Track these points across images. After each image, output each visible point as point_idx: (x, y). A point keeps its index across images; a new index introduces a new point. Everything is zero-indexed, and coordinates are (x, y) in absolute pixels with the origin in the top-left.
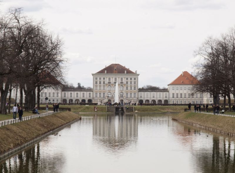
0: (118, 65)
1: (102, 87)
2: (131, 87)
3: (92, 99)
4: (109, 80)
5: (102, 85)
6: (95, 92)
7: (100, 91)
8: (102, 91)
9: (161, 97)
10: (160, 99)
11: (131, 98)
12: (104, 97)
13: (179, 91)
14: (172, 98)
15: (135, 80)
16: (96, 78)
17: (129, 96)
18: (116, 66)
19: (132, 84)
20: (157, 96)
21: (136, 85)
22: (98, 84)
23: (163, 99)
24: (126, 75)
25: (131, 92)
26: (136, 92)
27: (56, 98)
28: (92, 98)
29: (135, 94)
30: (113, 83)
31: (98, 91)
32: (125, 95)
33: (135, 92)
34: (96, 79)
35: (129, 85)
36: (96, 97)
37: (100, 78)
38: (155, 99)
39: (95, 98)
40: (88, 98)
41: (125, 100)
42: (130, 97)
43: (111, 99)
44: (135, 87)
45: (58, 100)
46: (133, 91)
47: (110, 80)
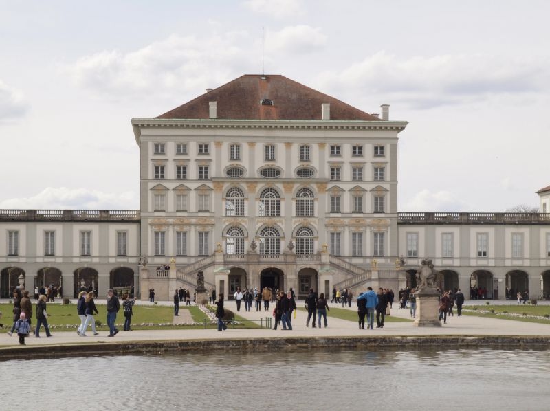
0: (279, 78)
1: (193, 196)
2: (360, 198)
3: (133, 268)
4: (232, 159)
5: (193, 186)
6: (152, 225)
7: (181, 223)
8: (194, 221)
10: (518, 264)
11: (355, 261)
12: (202, 255)
16: (157, 146)
17: (346, 250)
18: (269, 85)
19: (360, 180)
21: (387, 186)
22: (171, 181)
24: (326, 138)
25: (357, 226)
26: (386, 226)
28: (134, 260)
29: (379, 235)
30: (257, 175)
31: (171, 220)
32: (321, 242)
33: (378, 226)
34: (157, 153)
35: (347, 187)
36: (157, 256)
37: (179, 146)
39: (150, 260)
40: (112, 260)
41: (327, 273)
42: (354, 256)
43: (244, 267)
44: (382, 198)
46: (368, 221)
47: (238, 159)
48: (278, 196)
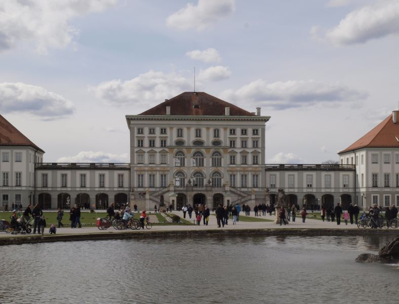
1: (158, 156)
2: (246, 157)
3: (127, 193)
4: (178, 136)
6: (136, 171)
7: (152, 170)
8: (158, 169)
9: (333, 186)
10: (328, 191)
11: (243, 190)
12: (163, 187)
13: (393, 168)
14: (370, 190)
15: (257, 134)
16: (139, 129)
17: (238, 183)
18: (198, 97)
20: (319, 181)
21: (259, 150)
22: (146, 149)
23: (337, 190)
24: (227, 125)
25: (244, 171)
26: (260, 171)
27: (14, 188)
28: (127, 189)
29: (255, 176)
30: (191, 145)
31: (146, 169)
32: (225, 180)
33: (255, 171)
34: (139, 133)
35: (238, 151)
36: (139, 187)
37: (150, 130)
38: (313, 191)
39: (135, 189)
40: (116, 189)
41: (228, 195)
42: (242, 187)
43: (185, 193)
44: (257, 157)
45: (20, 195)
46: (250, 169)
47: (182, 136)
48: (202, 155)
